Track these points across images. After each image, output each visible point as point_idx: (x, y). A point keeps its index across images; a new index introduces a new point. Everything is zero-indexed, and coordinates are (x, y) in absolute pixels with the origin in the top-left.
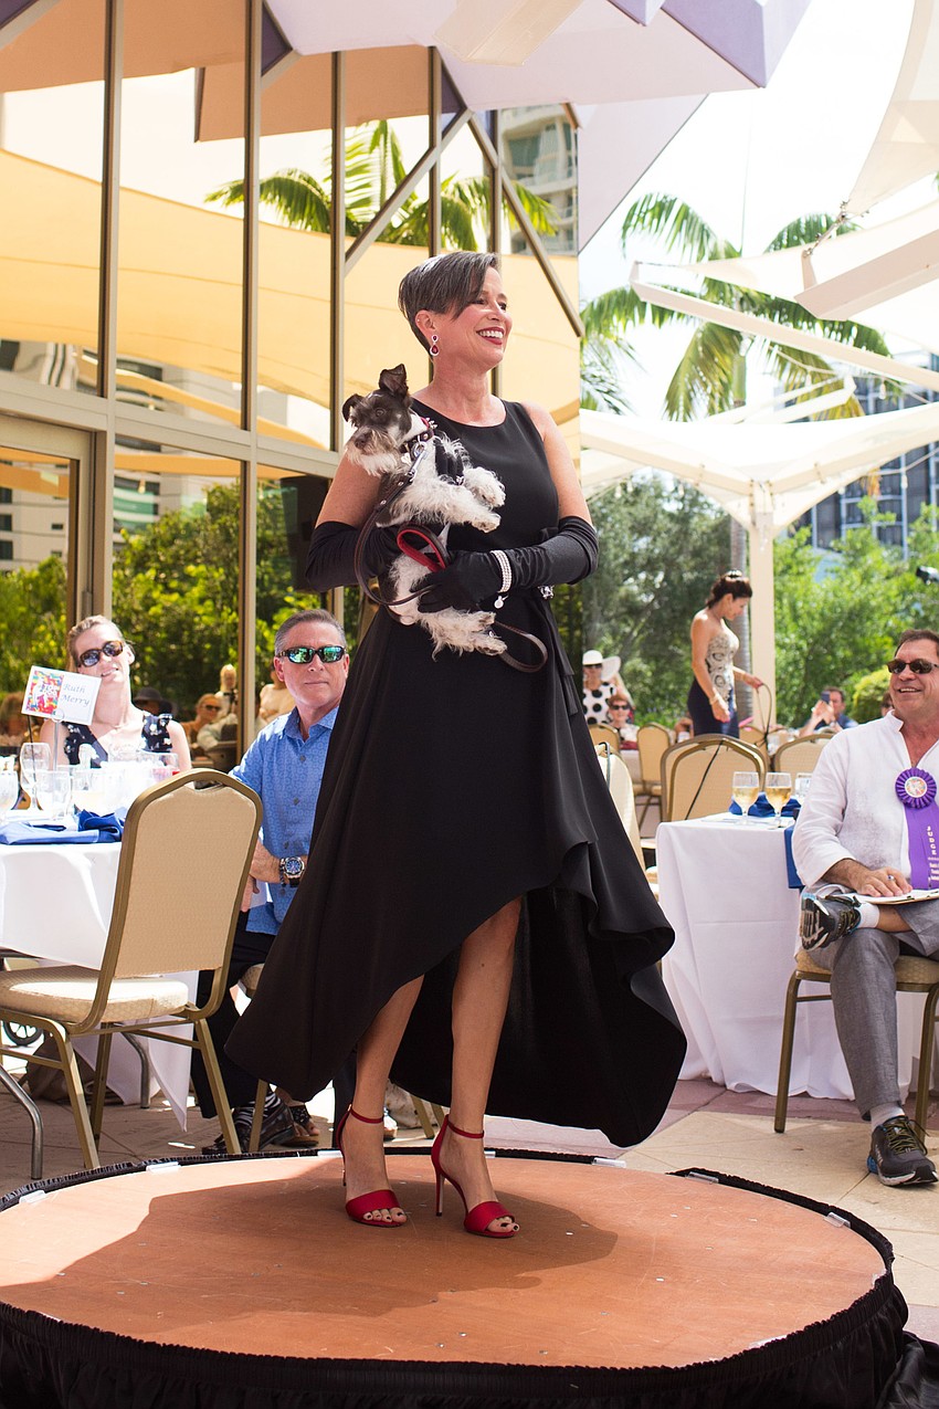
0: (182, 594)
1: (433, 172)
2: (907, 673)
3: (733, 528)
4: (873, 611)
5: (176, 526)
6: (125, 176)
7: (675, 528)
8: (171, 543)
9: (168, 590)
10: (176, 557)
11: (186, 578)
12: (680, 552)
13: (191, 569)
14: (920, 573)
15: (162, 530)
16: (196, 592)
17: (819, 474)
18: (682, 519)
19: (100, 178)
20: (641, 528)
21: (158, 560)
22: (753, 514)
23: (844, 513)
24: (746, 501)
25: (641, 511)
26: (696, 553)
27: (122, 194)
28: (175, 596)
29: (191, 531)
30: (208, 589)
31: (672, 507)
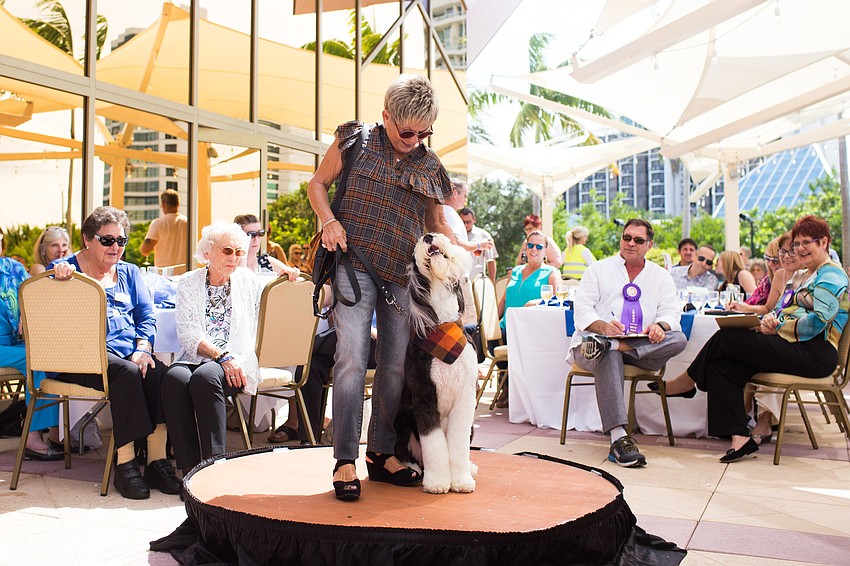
0: (292, 231)
1: (401, 27)
2: (632, 243)
3: (534, 199)
4: (595, 239)
5: (286, 202)
6: (259, 33)
7: (507, 202)
8: (284, 208)
9: (283, 230)
10: (287, 215)
11: (291, 224)
12: (510, 212)
13: (294, 220)
14: (615, 222)
15: (280, 203)
16: (296, 231)
17: (573, 172)
18: (511, 198)
19: (250, 33)
20: (492, 202)
21: (278, 216)
22: (544, 190)
23: (581, 199)
24: (540, 185)
25: (492, 195)
26: (517, 213)
27: (260, 41)
28: (288, 233)
29: (293, 204)
30: (302, 229)
31: (506, 193)
